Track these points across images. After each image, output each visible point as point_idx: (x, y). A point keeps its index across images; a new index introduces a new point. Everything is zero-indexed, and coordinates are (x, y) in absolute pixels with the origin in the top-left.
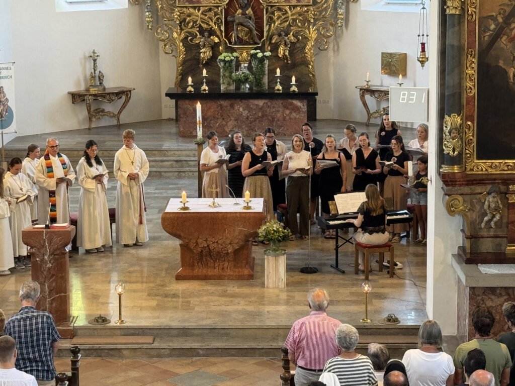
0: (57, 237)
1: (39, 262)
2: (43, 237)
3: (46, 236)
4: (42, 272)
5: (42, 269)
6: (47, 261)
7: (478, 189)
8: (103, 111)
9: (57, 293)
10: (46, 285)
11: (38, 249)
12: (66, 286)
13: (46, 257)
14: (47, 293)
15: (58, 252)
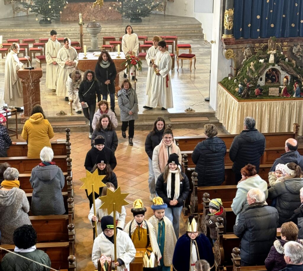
0: (35, 74)
1: (27, 86)
3: (30, 73)
5: (29, 90)
6: (31, 86)
7: (241, 46)
8: (19, 8)
9: (36, 101)
10: (31, 98)
11: (27, 80)
13: (30, 84)
14: (31, 101)
15: (36, 81)
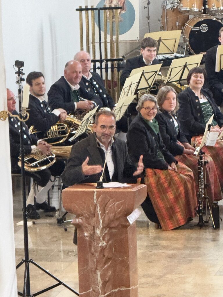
0: (114, 201)
1: (87, 238)
2: (94, 200)
3: (98, 198)
4: (93, 254)
5: (93, 250)
6: (99, 237)
9: (115, 287)
10: (99, 274)
11: (86, 218)
12: (129, 276)
13: (98, 232)
14: (100, 285)
15: (116, 224)
